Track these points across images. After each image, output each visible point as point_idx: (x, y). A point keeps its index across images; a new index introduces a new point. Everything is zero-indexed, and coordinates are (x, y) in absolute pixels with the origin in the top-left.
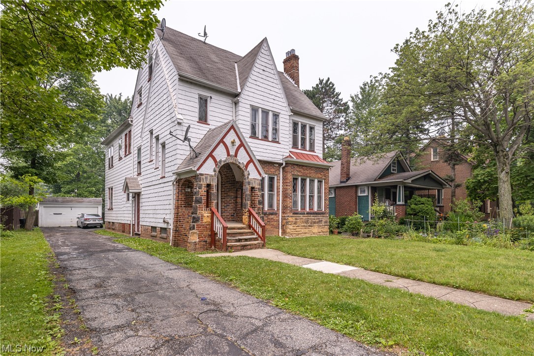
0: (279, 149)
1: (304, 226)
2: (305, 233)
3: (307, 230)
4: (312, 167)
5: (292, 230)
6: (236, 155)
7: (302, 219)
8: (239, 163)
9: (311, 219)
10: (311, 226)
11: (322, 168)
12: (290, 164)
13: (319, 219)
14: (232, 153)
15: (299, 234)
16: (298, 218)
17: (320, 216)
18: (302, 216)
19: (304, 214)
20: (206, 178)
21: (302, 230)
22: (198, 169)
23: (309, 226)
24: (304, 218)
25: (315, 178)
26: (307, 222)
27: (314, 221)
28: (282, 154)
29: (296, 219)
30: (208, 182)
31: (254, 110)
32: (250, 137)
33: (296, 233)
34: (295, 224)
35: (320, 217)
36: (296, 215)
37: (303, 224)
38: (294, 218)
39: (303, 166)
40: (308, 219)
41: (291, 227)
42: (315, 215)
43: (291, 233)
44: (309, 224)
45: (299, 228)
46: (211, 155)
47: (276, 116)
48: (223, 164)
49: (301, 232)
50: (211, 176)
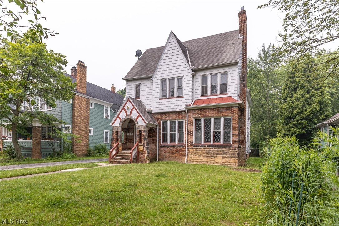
0: (182, 102)
1: (206, 156)
2: (207, 162)
3: (209, 160)
4: (215, 108)
5: (193, 159)
6: (130, 114)
7: (203, 150)
8: (132, 118)
9: (212, 151)
10: (215, 157)
11: (228, 107)
12: (191, 110)
13: (223, 151)
14: (128, 113)
15: (200, 162)
16: (198, 149)
17: (224, 148)
18: (203, 148)
19: (205, 147)
20: (116, 128)
21: (204, 159)
22: (112, 125)
23: (212, 156)
24: (205, 150)
25: (221, 117)
26: (208, 153)
27: (218, 152)
28: (184, 104)
29: (197, 150)
30: (117, 130)
31: (163, 81)
32: (160, 99)
33: (197, 161)
34: (195, 154)
35: (225, 150)
36: (196, 147)
37: (204, 155)
38: (195, 150)
39: (205, 109)
40: (210, 150)
41: (192, 156)
42: (218, 148)
43: (192, 160)
44: (212, 155)
45: (200, 157)
46: (118, 117)
47: (180, 79)
48: (123, 120)
49: (202, 161)
50: (118, 127)
